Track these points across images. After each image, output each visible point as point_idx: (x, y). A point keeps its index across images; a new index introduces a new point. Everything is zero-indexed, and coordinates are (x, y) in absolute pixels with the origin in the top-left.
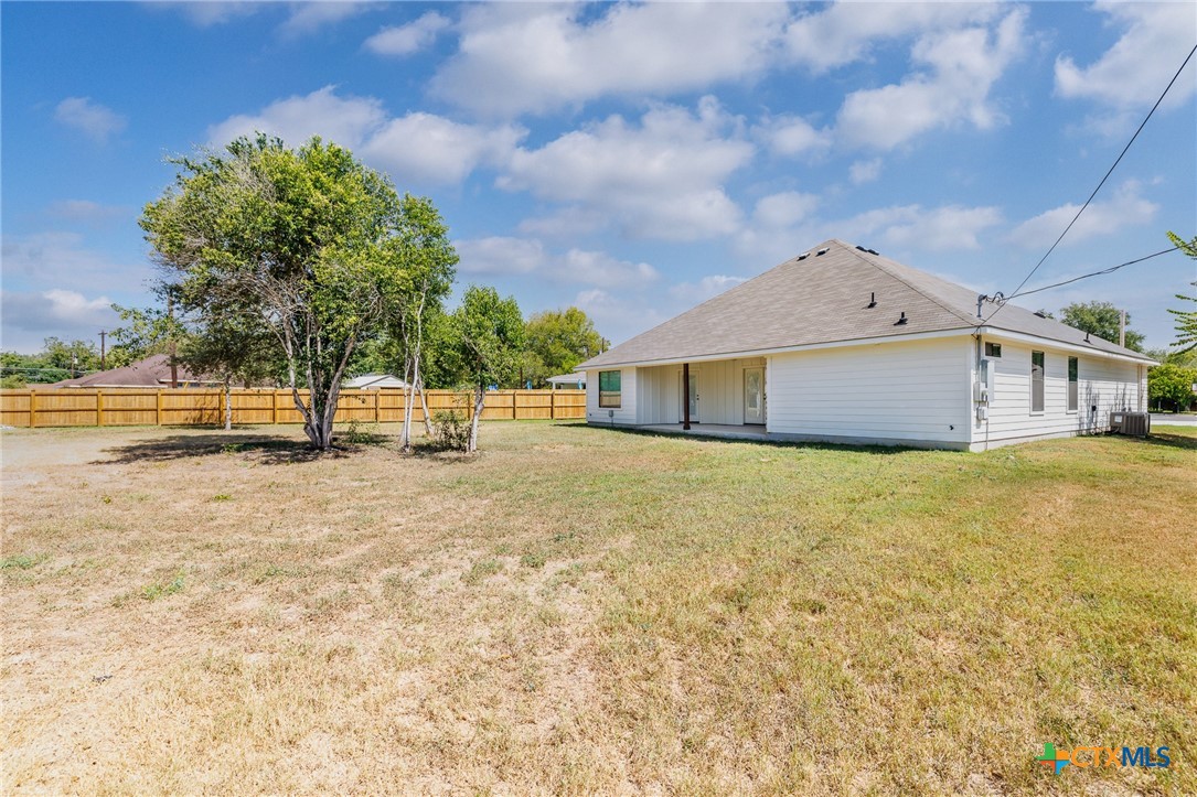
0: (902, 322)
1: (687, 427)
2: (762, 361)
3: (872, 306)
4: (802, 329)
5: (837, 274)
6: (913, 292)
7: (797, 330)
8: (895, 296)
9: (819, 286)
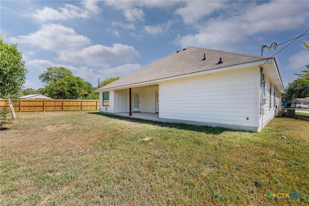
0: (220, 62)
1: (131, 114)
2: (157, 85)
3: (204, 59)
4: (174, 71)
5: (190, 53)
6: (222, 53)
7: (172, 71)
8: (214, 55)
9: (182, 57)
